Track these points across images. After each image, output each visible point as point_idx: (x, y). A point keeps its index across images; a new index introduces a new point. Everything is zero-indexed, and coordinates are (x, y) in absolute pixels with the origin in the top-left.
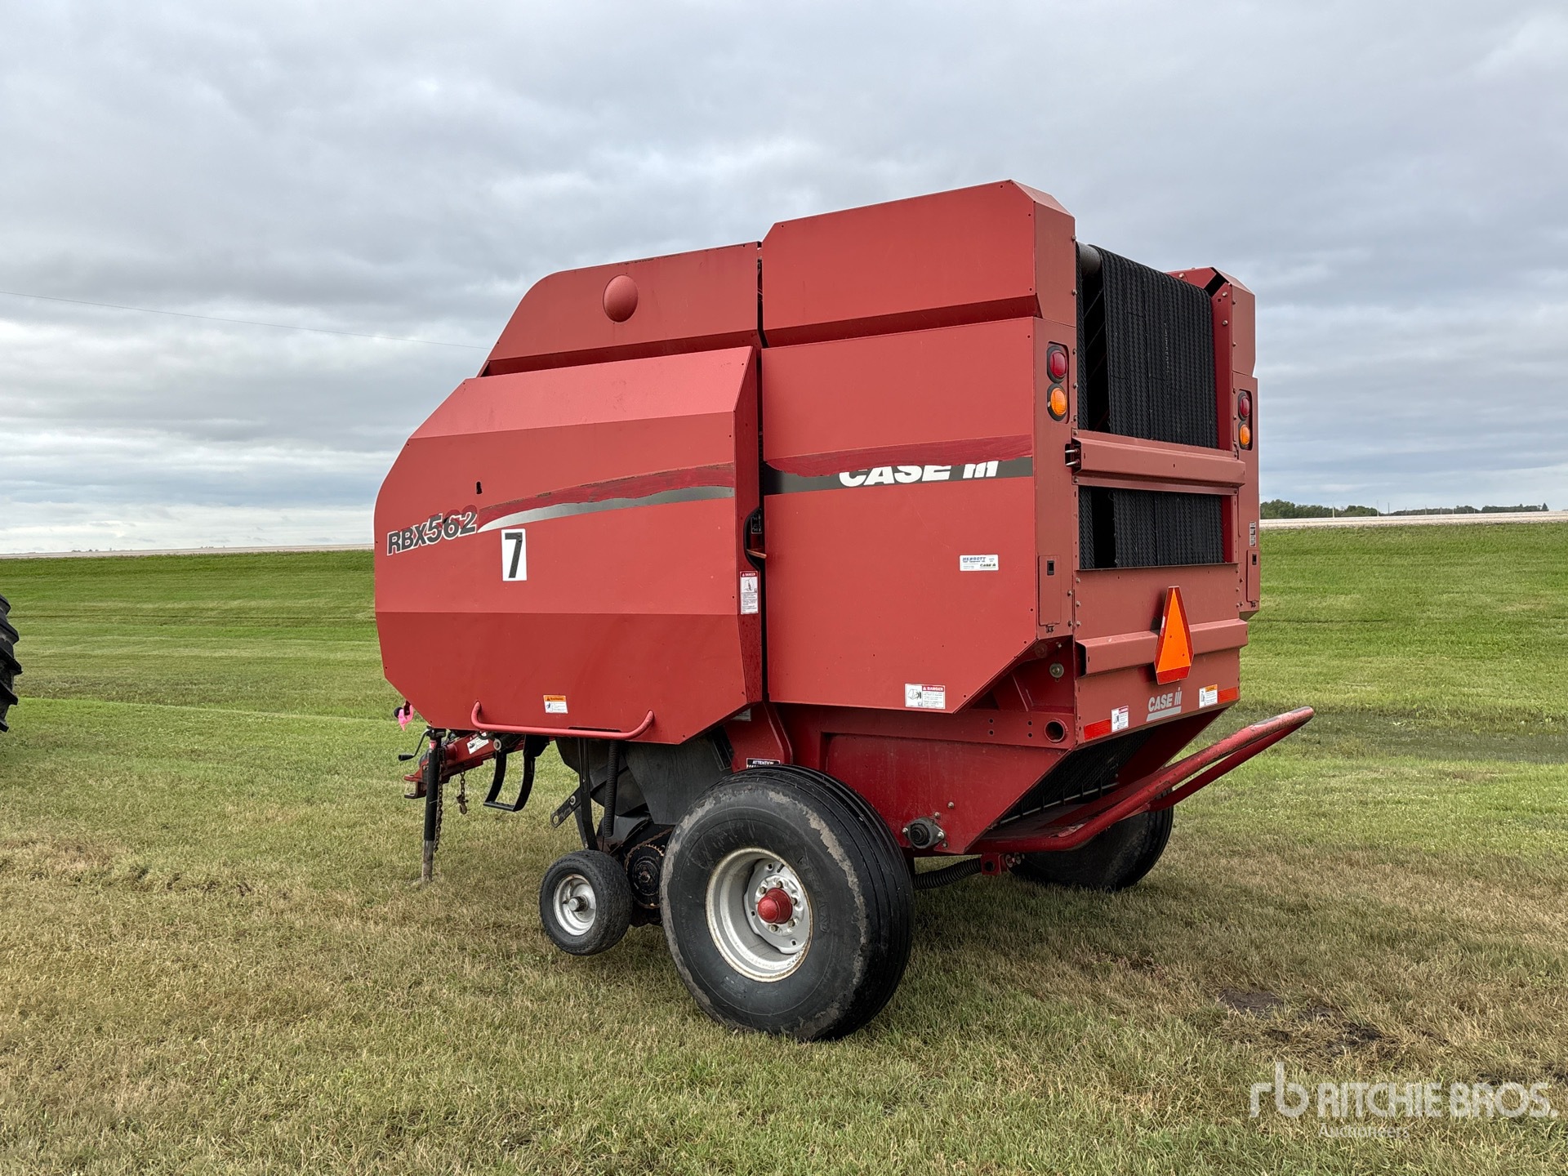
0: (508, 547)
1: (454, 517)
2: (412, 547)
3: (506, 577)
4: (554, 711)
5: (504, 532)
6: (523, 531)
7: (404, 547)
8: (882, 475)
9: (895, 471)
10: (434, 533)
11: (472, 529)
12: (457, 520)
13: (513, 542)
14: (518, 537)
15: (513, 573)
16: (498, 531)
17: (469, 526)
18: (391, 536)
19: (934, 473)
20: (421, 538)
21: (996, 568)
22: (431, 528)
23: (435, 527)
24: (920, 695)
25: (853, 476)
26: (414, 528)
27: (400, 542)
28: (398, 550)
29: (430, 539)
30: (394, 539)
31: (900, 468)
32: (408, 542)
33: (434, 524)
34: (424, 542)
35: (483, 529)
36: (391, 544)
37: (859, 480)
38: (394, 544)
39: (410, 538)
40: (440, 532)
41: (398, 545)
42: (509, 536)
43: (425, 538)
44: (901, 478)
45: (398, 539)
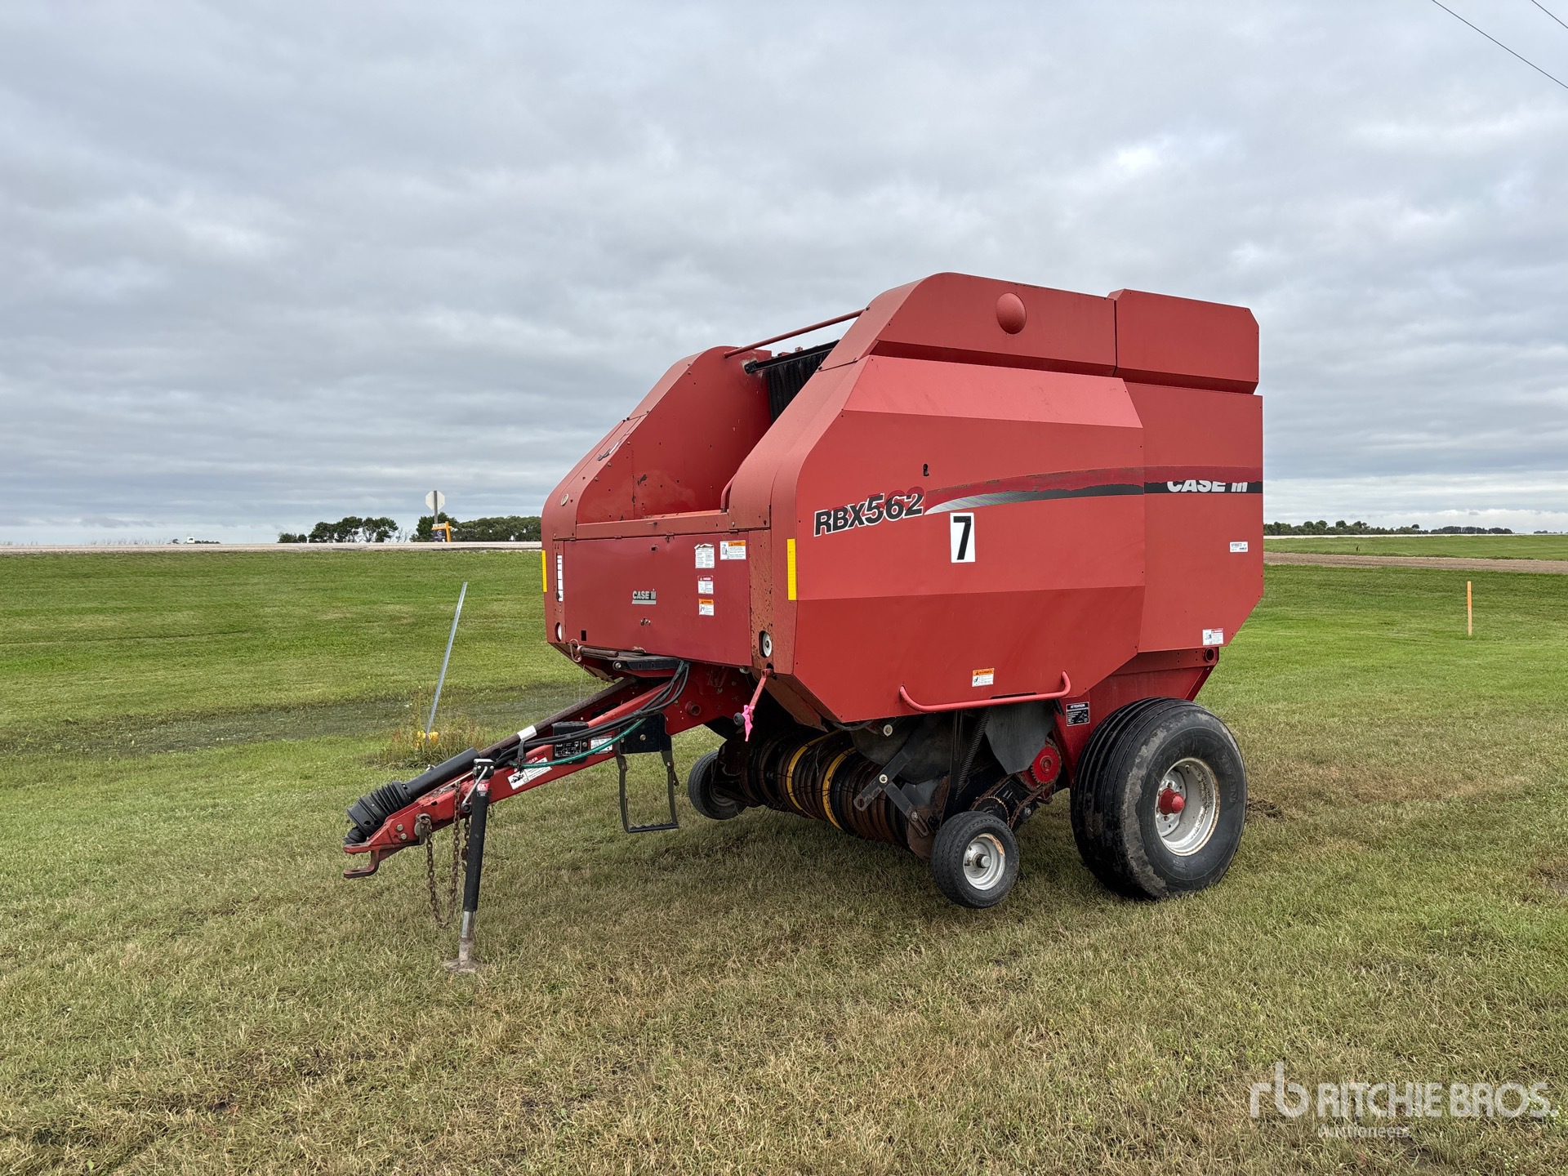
0: (957, 530)
1: (898, 498)
2: (847, 528)
3: (954, 559)
4: (980, 684)
5: (953, 515)
6: (972, 515)
7: (836, 527)
8: (1190, 485)
9: (1198, 483)
10: (874, 514)
11: (919, 511)
12: (902, 501)
13: (962, 525)
14: (967, 520)
15: (961, 555)
16: (947, 514)
17: (915, 508)
18: (819, 515)
19: (1218, 487)
20: (858, 518)
21: (1247, 551)
22: (870, 508)
23: (875, 507)
24: (1210, 636)
25: (1175, 485)
26: (849, 507)
27: (831, 522)
28: (829, 530)
29: (869, 520)
30: (824, 519)
31: (1200, 481)
32: (841, 523)
33: (874, 504)
34: (861, 522)
35: (929, 512)
36: (819, 524)
37: (1179, 487)
38: (824, 523)
39: (844, 518)
40: (881, 514)
41: (828, 526)
42: (957, 520)
43: (863, 518)
44: (1201, 488)
45: (829, 519)
